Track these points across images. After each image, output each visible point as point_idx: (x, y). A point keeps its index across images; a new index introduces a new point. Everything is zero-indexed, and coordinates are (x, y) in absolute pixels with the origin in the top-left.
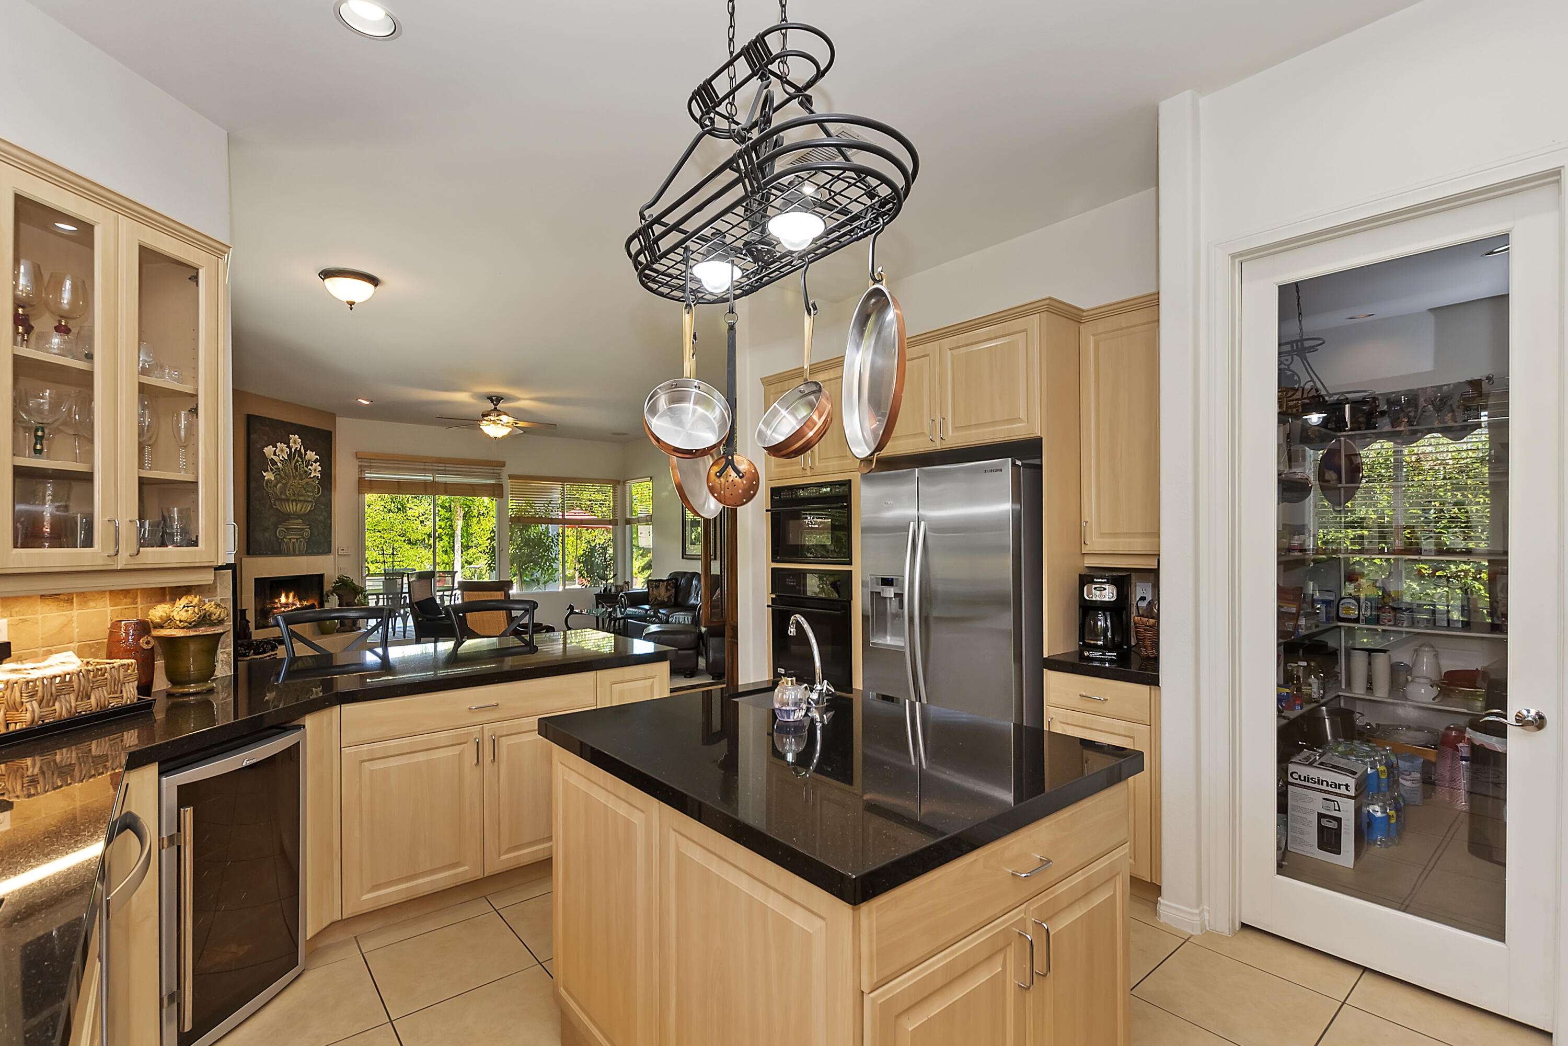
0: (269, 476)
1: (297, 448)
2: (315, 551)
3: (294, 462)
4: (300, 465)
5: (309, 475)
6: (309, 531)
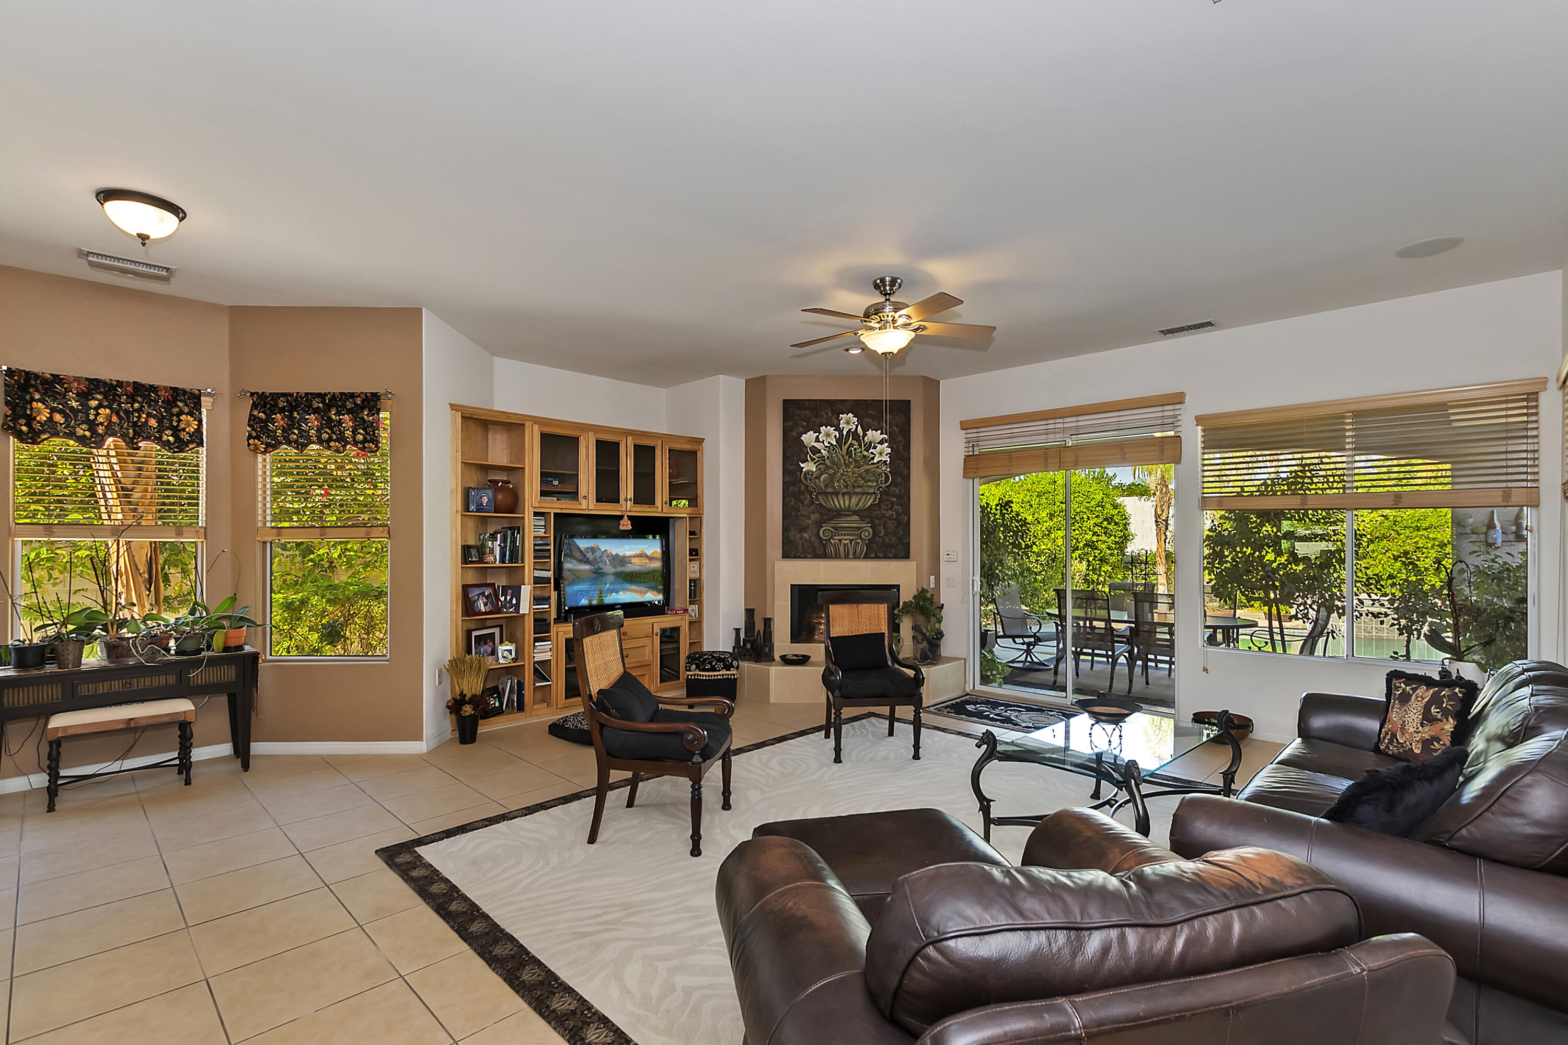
1: (850, 429)
2: (881, 555)
3: (847, 446)
4: (855, 449)
5: (870, 461)
6: (871, 530)
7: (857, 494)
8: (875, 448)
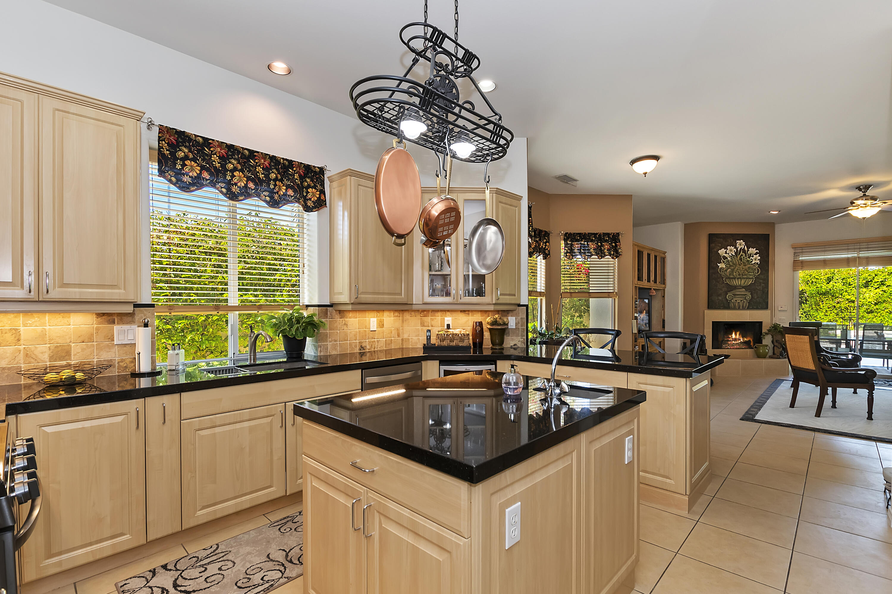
0: (721, 265)
1: (741, 248)
2: (755, 307)
3: (740, 256)
4: (744, 257)
5: (750, 263)
6: (750, 296)
7: (744, 278)
8: (753, 256)
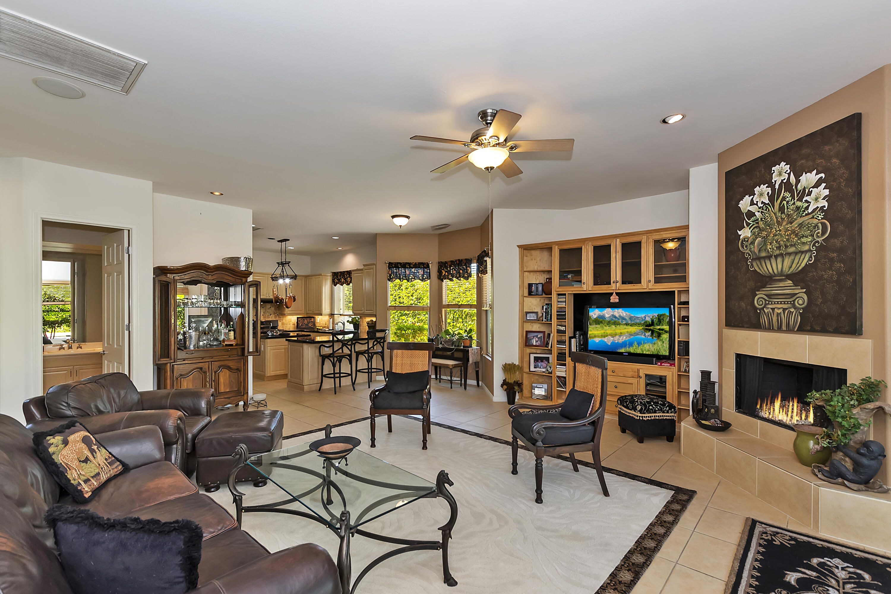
0: (744, 233)
1: (782, 180)
3: (779, 201)
4: (788, 202)
5: (804, 211)
6: (806, 297)
7: (790, 254)
8: (810, 194)
